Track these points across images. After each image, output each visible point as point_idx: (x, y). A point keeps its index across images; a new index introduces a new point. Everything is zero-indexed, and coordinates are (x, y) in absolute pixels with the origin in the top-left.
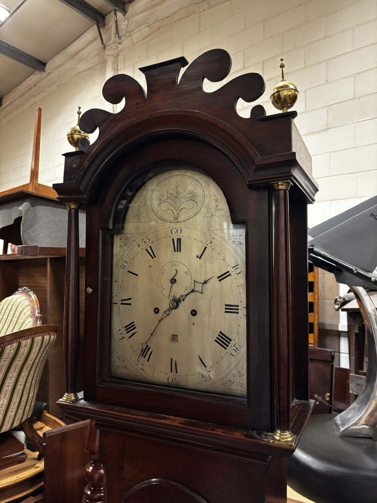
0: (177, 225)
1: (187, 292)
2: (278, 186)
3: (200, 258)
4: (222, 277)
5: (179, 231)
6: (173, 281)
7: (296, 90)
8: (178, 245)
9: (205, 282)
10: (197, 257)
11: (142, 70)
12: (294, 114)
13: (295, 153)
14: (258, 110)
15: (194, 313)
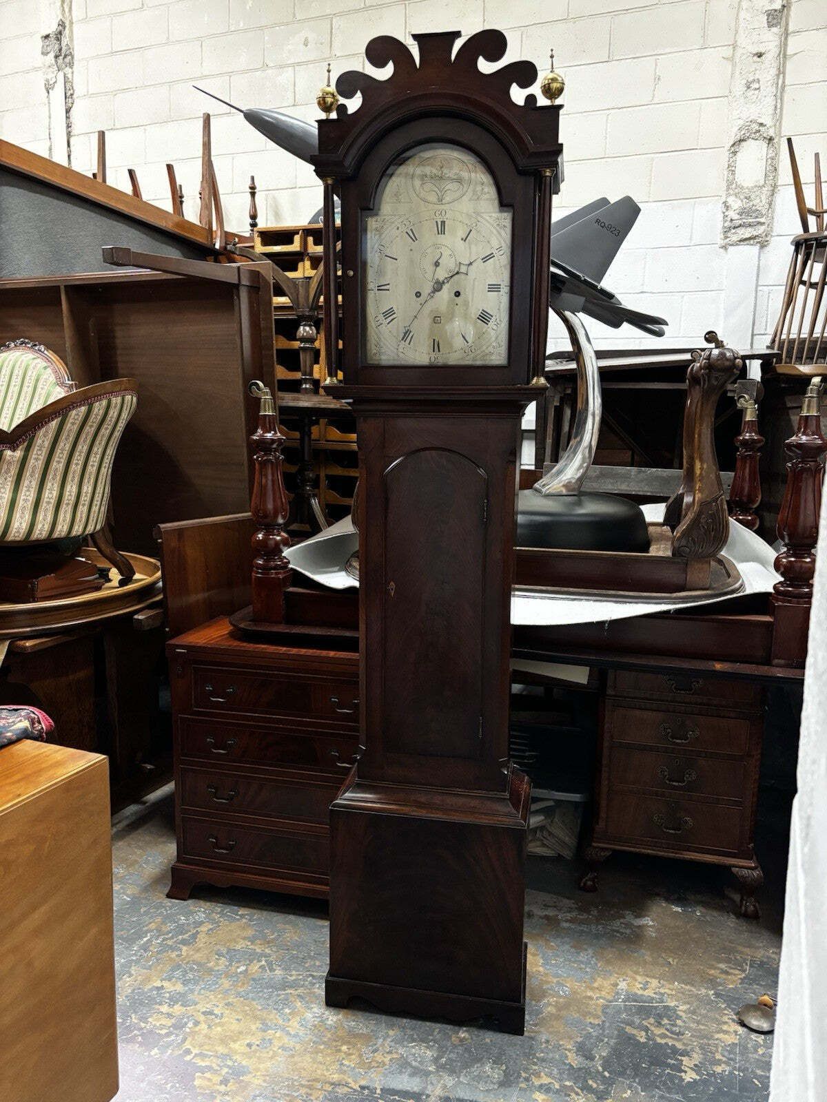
0: (443, 207)
1: (451, 274)
2: (545, 172)
3: (465, 241)
4: (485, 259)
5: (443, 212)
6: (437, 264)
7: (563, 84)
8: (442, 228)
9: (471, 264)
10: (462, 239)
11: (415, 37)
12: (561, 107)
13: (562, 145)
14: (531, 99)
15: (458, 294)
